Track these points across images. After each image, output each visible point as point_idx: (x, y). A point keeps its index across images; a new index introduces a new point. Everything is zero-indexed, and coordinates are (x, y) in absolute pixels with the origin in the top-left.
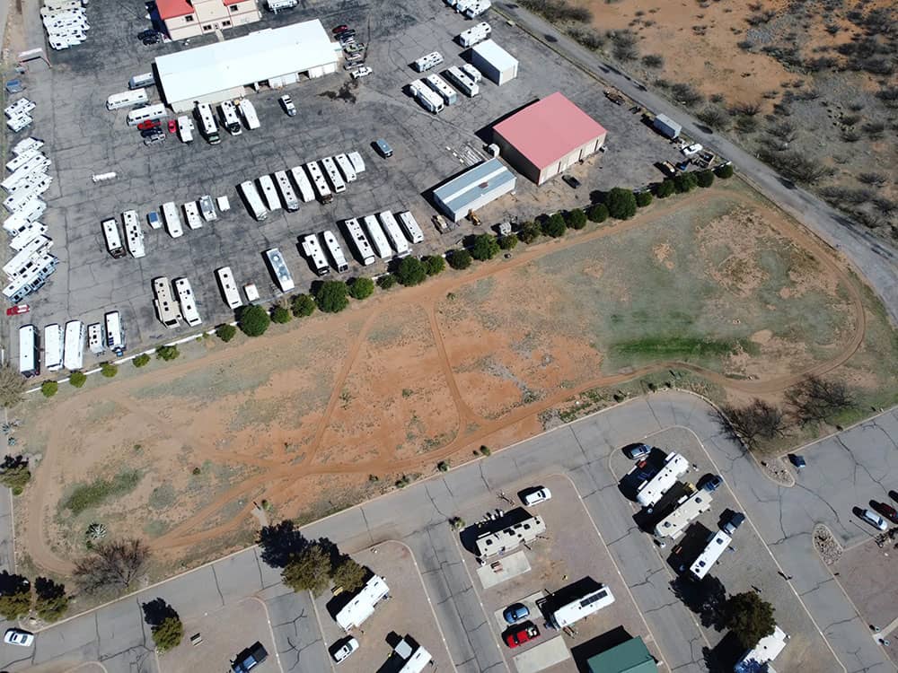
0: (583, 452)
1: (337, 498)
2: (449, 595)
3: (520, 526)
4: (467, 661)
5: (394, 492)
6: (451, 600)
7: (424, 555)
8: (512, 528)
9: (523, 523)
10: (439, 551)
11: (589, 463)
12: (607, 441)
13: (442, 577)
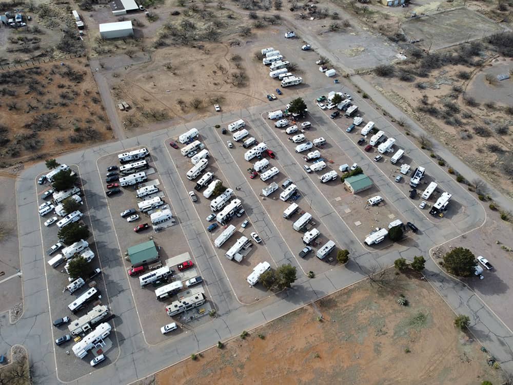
0: (134, 360)
1: (281, 326)
2: (219, 282)
3: (180, 307)
4: (211, 257)
5: (249, 330)
6: (217, 280)
7: (231, 298)
8: (184, 306)
9: (178, 308)
10: (223, 301)
11: (132, 353)
12: (117, 370)
13: (222, 289)
